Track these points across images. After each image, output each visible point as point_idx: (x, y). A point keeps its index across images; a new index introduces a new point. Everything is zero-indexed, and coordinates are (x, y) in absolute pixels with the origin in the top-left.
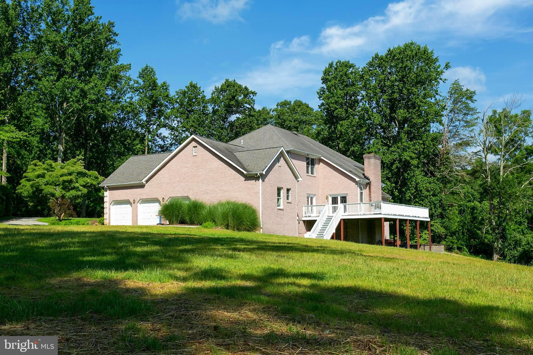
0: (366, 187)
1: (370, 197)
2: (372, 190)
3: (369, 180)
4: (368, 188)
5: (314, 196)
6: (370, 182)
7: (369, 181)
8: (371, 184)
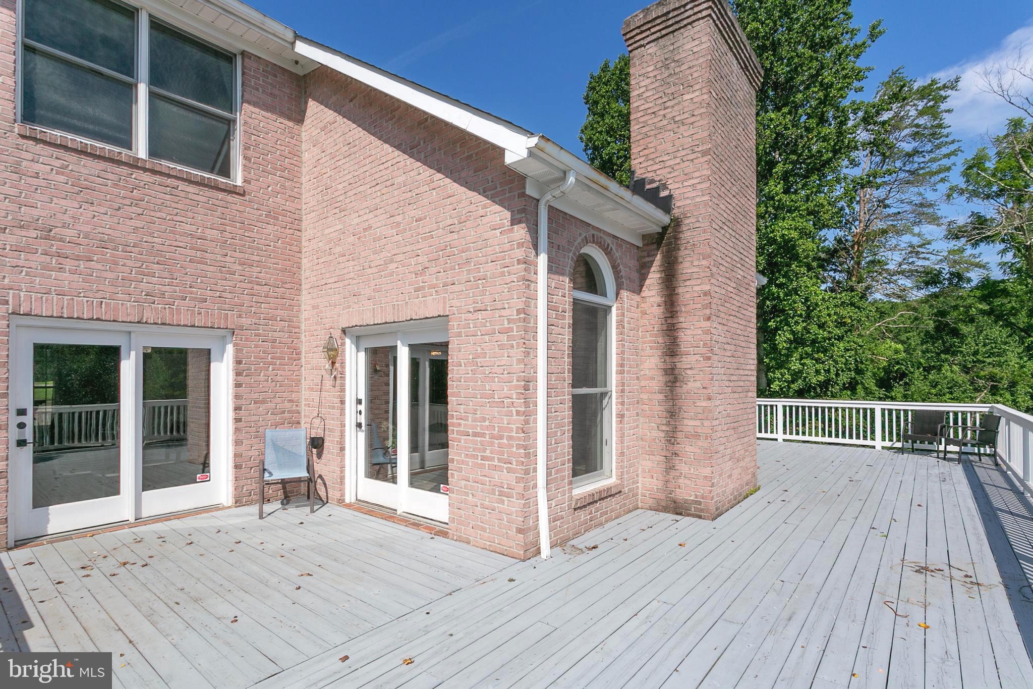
0: (643, 269)
1: (672, 349)
2: (689, 291)
3: (665, 204)
4: (654, 277)
5: (223, 341)
6: (677, 223)
7: (666, 219)
8: (686, 235)
